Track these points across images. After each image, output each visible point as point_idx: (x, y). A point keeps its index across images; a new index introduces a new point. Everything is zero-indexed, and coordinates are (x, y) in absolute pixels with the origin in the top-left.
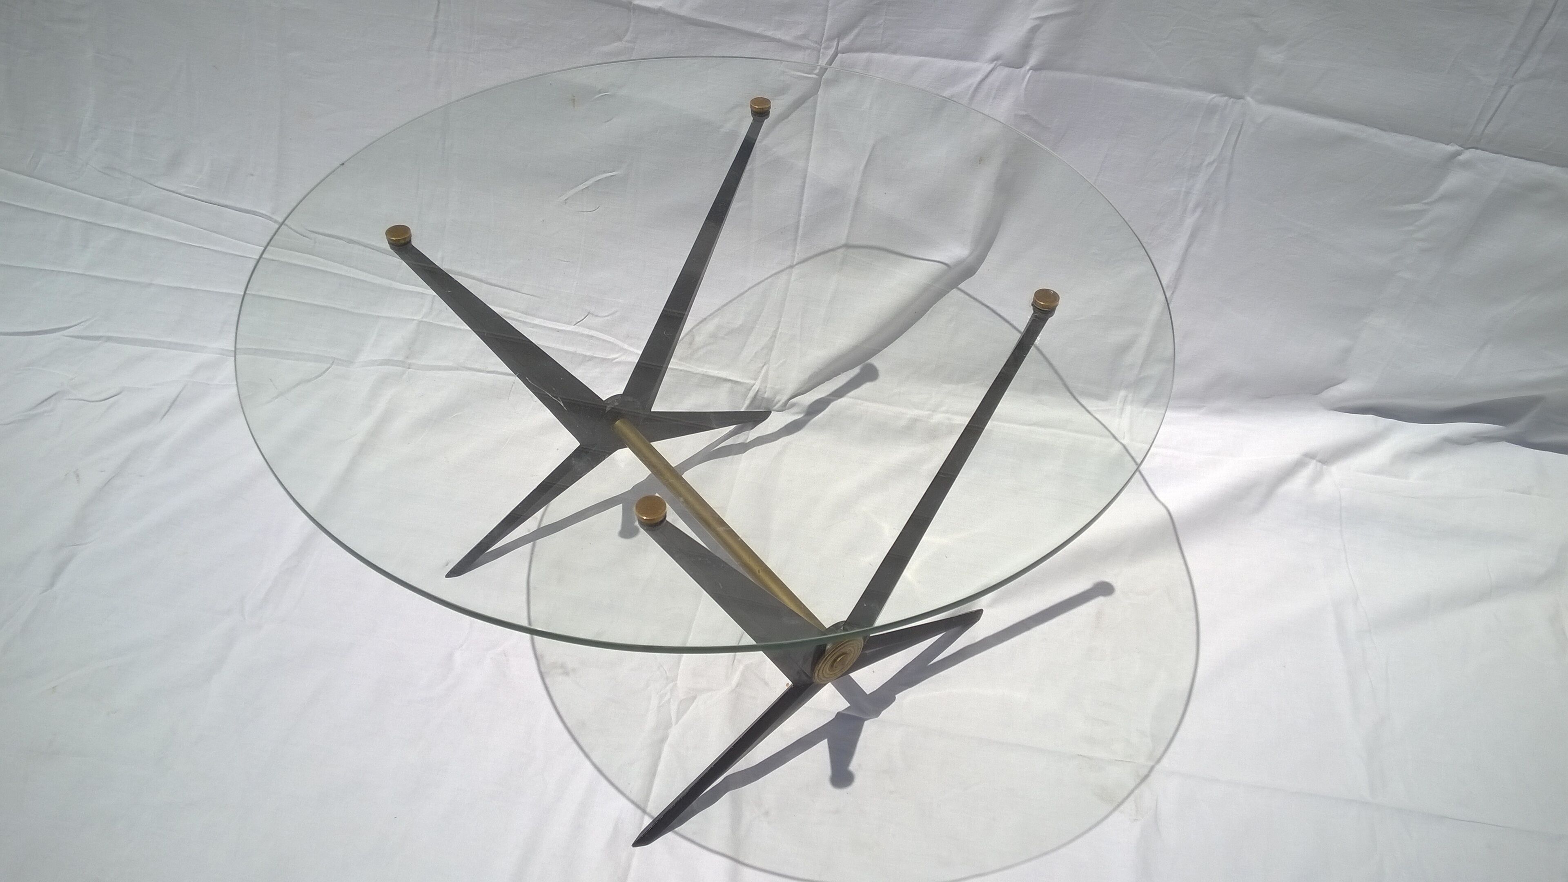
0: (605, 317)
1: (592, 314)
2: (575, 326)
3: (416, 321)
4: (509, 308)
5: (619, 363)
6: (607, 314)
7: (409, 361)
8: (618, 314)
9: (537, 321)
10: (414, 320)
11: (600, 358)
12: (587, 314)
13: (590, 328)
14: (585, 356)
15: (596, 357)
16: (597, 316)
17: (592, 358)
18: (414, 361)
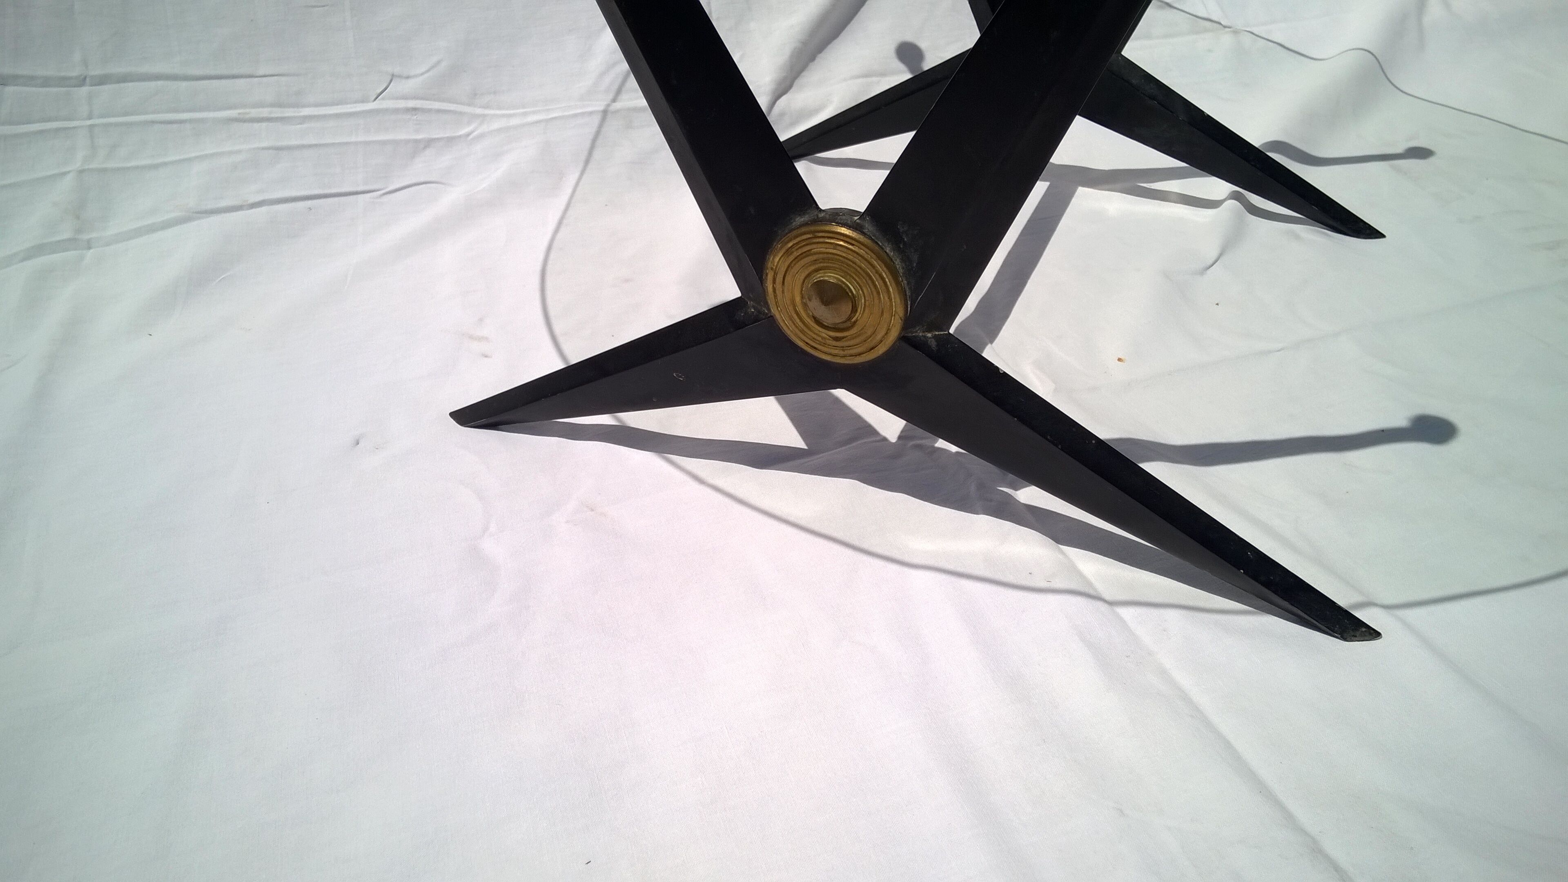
0: (422, 74)
1: (400, 77)
2: (375, 102)
3: (71, 174)
4: (244, 106)
5: (482, 136)
6: (423, 70)
7: (85, 237)
8: (444, 64)
9: (306, 112)
10: (64, 174)
11: (444, 138)
12: (389, 78)
13: (405, 98)
14: (416, 141)
15: (435, 139)
16: (408, 77)
17: (429, 143)
18: (94, 235)
